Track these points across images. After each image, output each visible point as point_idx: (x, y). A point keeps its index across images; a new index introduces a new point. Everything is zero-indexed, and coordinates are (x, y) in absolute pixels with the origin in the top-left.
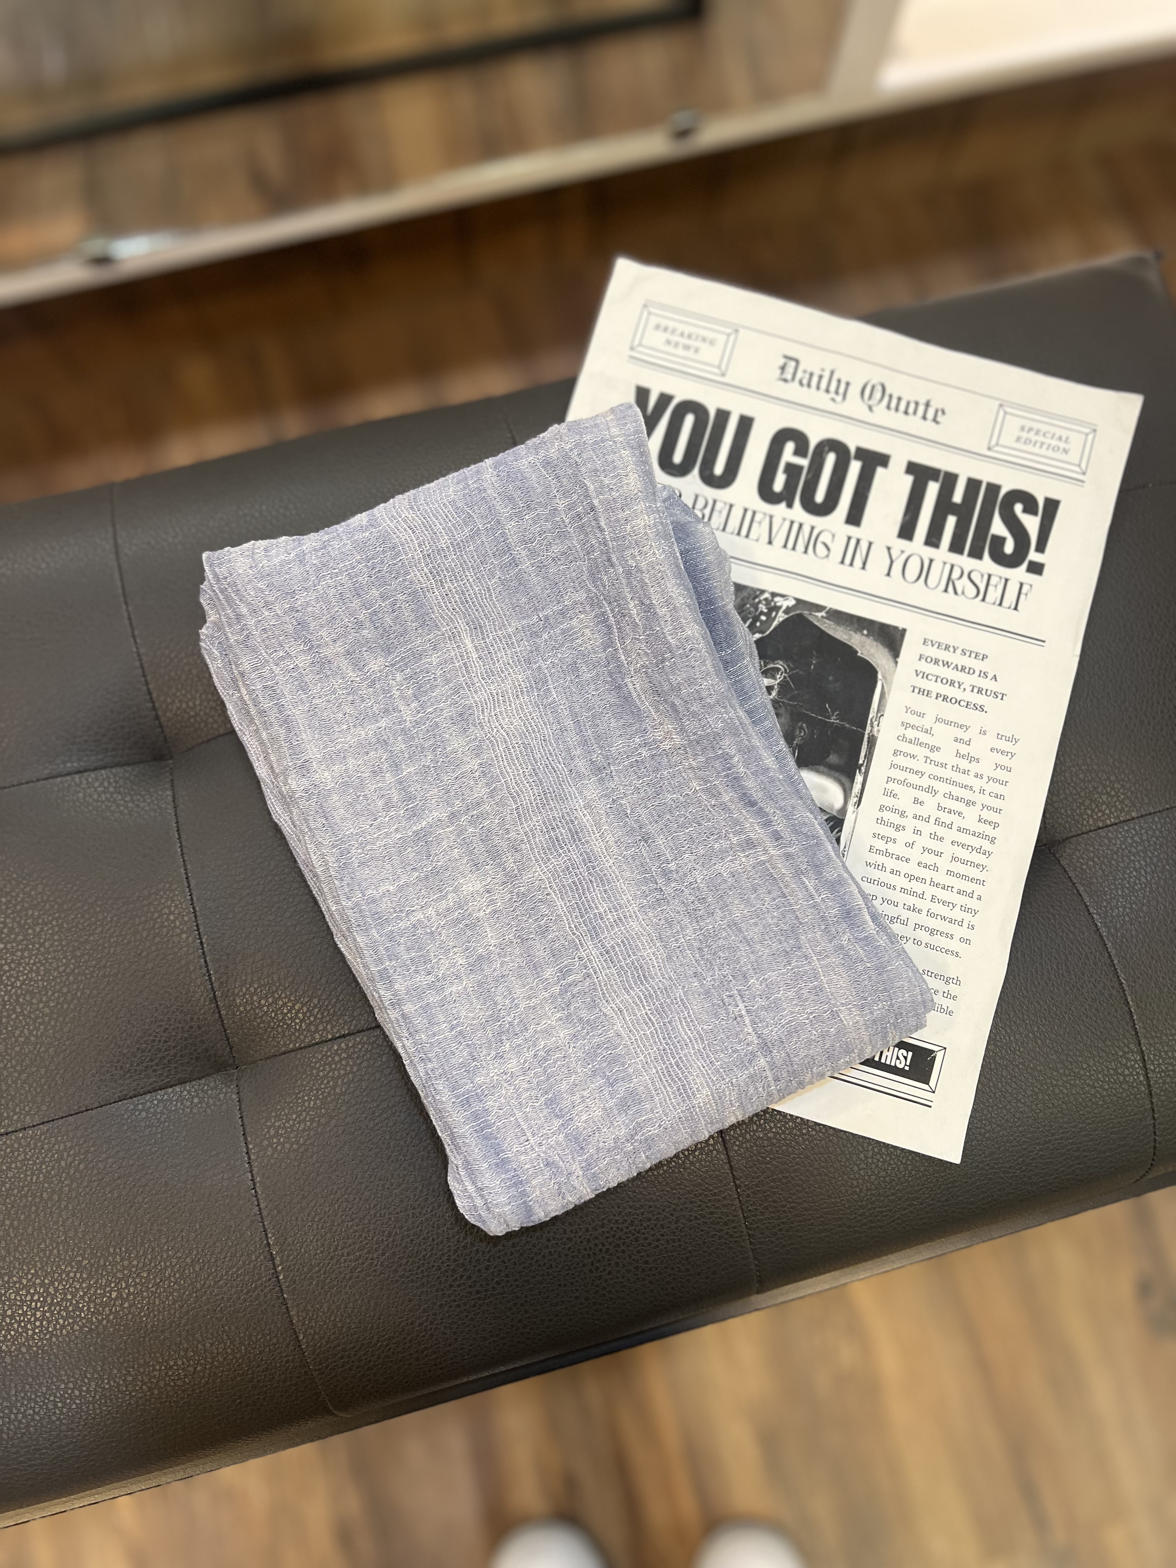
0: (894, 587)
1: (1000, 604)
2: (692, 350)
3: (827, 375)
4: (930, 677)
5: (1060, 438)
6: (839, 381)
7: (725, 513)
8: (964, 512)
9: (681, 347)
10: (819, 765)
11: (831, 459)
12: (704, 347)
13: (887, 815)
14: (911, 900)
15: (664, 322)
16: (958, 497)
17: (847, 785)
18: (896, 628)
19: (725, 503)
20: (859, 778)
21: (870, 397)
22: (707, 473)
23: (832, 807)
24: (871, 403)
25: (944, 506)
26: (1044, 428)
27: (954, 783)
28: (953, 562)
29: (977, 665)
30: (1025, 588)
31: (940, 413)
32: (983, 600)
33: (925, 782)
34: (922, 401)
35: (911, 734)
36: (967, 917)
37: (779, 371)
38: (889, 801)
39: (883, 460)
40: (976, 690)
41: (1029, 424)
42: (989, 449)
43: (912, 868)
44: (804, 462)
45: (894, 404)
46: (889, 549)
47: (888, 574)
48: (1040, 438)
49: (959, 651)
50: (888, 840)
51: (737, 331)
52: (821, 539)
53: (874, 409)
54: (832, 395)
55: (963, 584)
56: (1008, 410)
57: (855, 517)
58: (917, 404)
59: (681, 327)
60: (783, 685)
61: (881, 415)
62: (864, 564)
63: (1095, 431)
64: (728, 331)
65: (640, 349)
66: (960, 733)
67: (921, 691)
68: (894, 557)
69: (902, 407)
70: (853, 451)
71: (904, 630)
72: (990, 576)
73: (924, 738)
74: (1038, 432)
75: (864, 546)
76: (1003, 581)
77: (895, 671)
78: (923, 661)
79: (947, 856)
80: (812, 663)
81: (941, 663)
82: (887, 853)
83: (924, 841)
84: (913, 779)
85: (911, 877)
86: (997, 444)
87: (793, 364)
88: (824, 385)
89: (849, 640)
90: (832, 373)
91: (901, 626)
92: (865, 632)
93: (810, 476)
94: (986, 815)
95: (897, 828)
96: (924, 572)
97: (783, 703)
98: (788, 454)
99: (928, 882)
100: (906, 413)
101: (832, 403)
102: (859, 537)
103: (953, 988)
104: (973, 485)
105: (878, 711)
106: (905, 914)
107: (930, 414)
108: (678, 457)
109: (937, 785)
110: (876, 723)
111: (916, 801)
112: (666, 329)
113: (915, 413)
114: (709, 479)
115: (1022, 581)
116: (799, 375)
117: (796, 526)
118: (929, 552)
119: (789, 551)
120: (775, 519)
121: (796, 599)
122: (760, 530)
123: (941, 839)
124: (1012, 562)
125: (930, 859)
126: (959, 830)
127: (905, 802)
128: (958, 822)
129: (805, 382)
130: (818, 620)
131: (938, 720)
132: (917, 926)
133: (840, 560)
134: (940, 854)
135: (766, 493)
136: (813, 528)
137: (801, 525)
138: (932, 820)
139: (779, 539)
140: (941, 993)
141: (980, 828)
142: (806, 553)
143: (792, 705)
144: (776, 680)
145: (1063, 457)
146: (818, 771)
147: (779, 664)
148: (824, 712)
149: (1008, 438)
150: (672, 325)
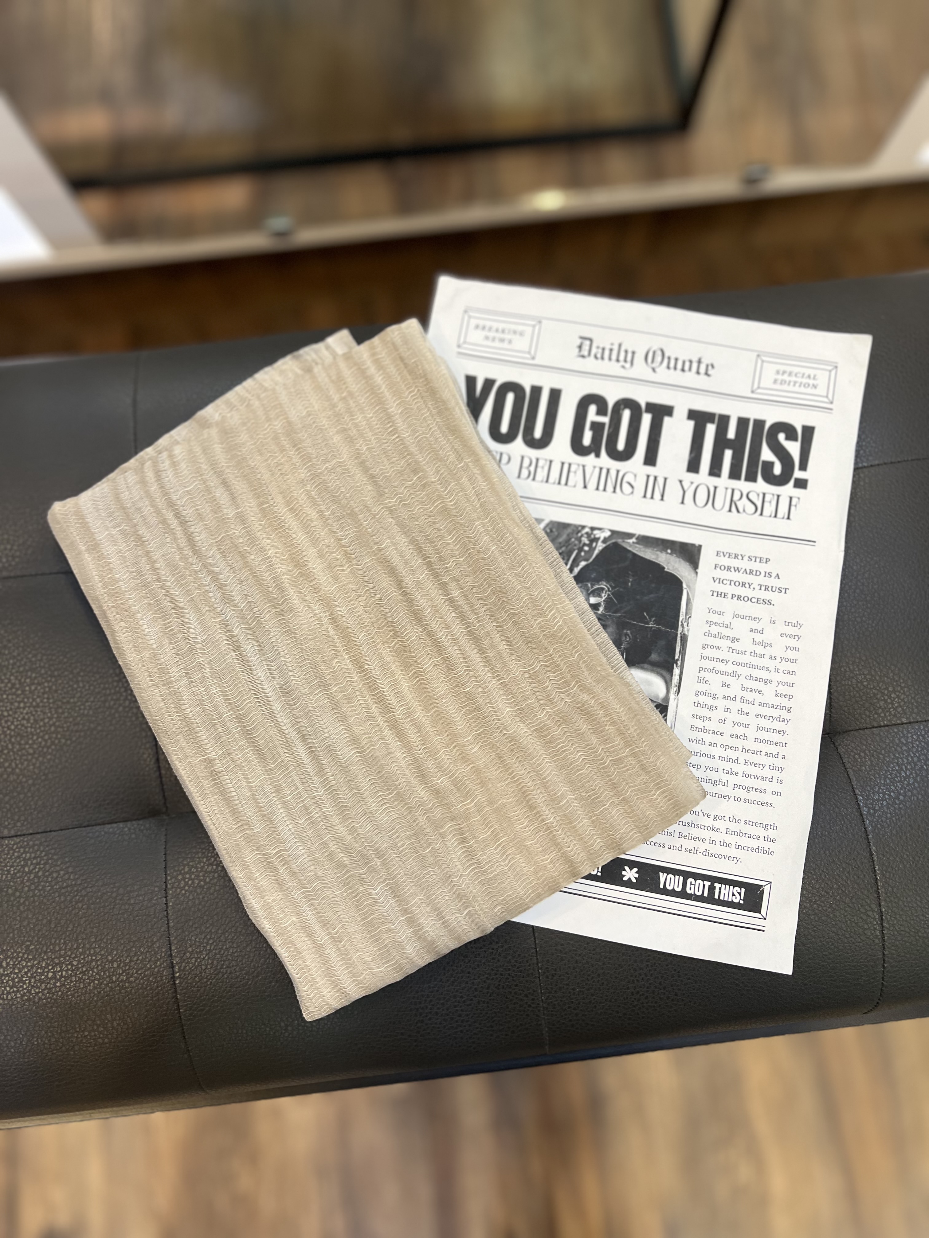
0: (689, 512)
1: (776, 516)
2: (506, 342)
3: (616, 348)
4: (725, 582)
5: (809, 377)
6: (626, 352)
7: (546, 468)
8: (737, 446)
9: (497, 340)
10: (643, 662)
11: (626, 415)
12: (516, 338)
13: (702, 699)
14: (728, 766)
15: (481, 323)
16: (731, 434)
17: (668, 676)
18: (693, 545)
19: (546, 460)
20: (676, 671)
21: (653, 361)
22: (529, 438)
23: (657, 697)
24: (654, 365)
25: (721, 443)
26: (795, 370)
27: (753, 666)
28: (734, 487)
29: (763, 568)
30: (794, 501)
31: (710, 368)
32: (761, 514)
33: (730, 668)
34: (695, 360)
35: (714, 630)
36: (776, 774)
37: (577, 350)
38: (702, 687)
39: (668, 411)
40: (763, 588)
41: (782, 368)
42: (753, 392)
43: (726, 740)
44: (605, 420)
45: (673, 364)
46: (681, 482)
47: (683, 503)
48: (793, 379)
49: (746, 558)
50: (704, 719)
51: (540, 322)
52: (625, 479)
53: (657, 370)
54: (622, 363)
55: (743, 503)
56: (764, 358)
57: (651, 459)
58: (691, 362)
59: (495, 325)
60: (608, 602)
61: (663, 374)
62: (662, 496)
63: (836, 367)
64: (533, 323)
65: (465, 346)
66: (754, 625)
67: (719, 594)
68: (686, 488)
69: (679, 366)
70: (643, 406)
71: (700, 546)
72: (764, 494)
73: (726, 632)
74: (790, 374)
75: (660, 481)
76: (776, 497)
77: (696, 580)
78: (718, 569)
79: (753, 727)
80: (629, 581)
81: (732, 569)
82: (705, 730)
83: (734, 716)
84: (721, 667)
85: (726, 747)
86: (759, 388)
87: (588, 342)
88: (614, 357)
89: (657, 559)
90: (620, 345)
91: (697, 542)
92: (669, 551)
93: (611, 430)
94: (782, 689)
95: (712, 708)
96: (711, 498)
97: (610, 616)
98: (592, 414)
99: (740, 749)
100: (683, 370)
101: (622, 370)
102: (656, 474)
103: (771, 833)
104: (743, 423)
105: (686, 614)
106: (725, 778)
107: (702, 369)
108: (504, 428)
109: (740, 670)
110: (685, 624)
111: (724, 684)
112: (484, 328)
113: (690, 369)
114: (531, 443)
115: (791, 495)
116: (594, 350)
117: (604, 472)
118: (714, 481)
119: (600, 493)
120: (587, 469)
121: (611, 531)
122: (576, 478)
123: (747, 714)
124: (781, 481)
125: (740, 731)
126: (760, 705)
127: (715, 686)
128: (759, 698)
129: (599, 356)
130: (631, 546)
131: (735, 616)
132: (736, 786)
133: (642, 494)
134: (747, 726)
135: (578, 447)
136: (618, 472)
137: (608, 471)
138: (738, 699)
139: (592, 484)
140: (762, 838)
141: (778, 701)
142: (614, 491)
143: (616, 617)
144: (602, 598)
145: (813, 391)
146: (643, 668)
147: (603, 585)
148: (643, 619)
149: (767, 382)
150: (488, 324)
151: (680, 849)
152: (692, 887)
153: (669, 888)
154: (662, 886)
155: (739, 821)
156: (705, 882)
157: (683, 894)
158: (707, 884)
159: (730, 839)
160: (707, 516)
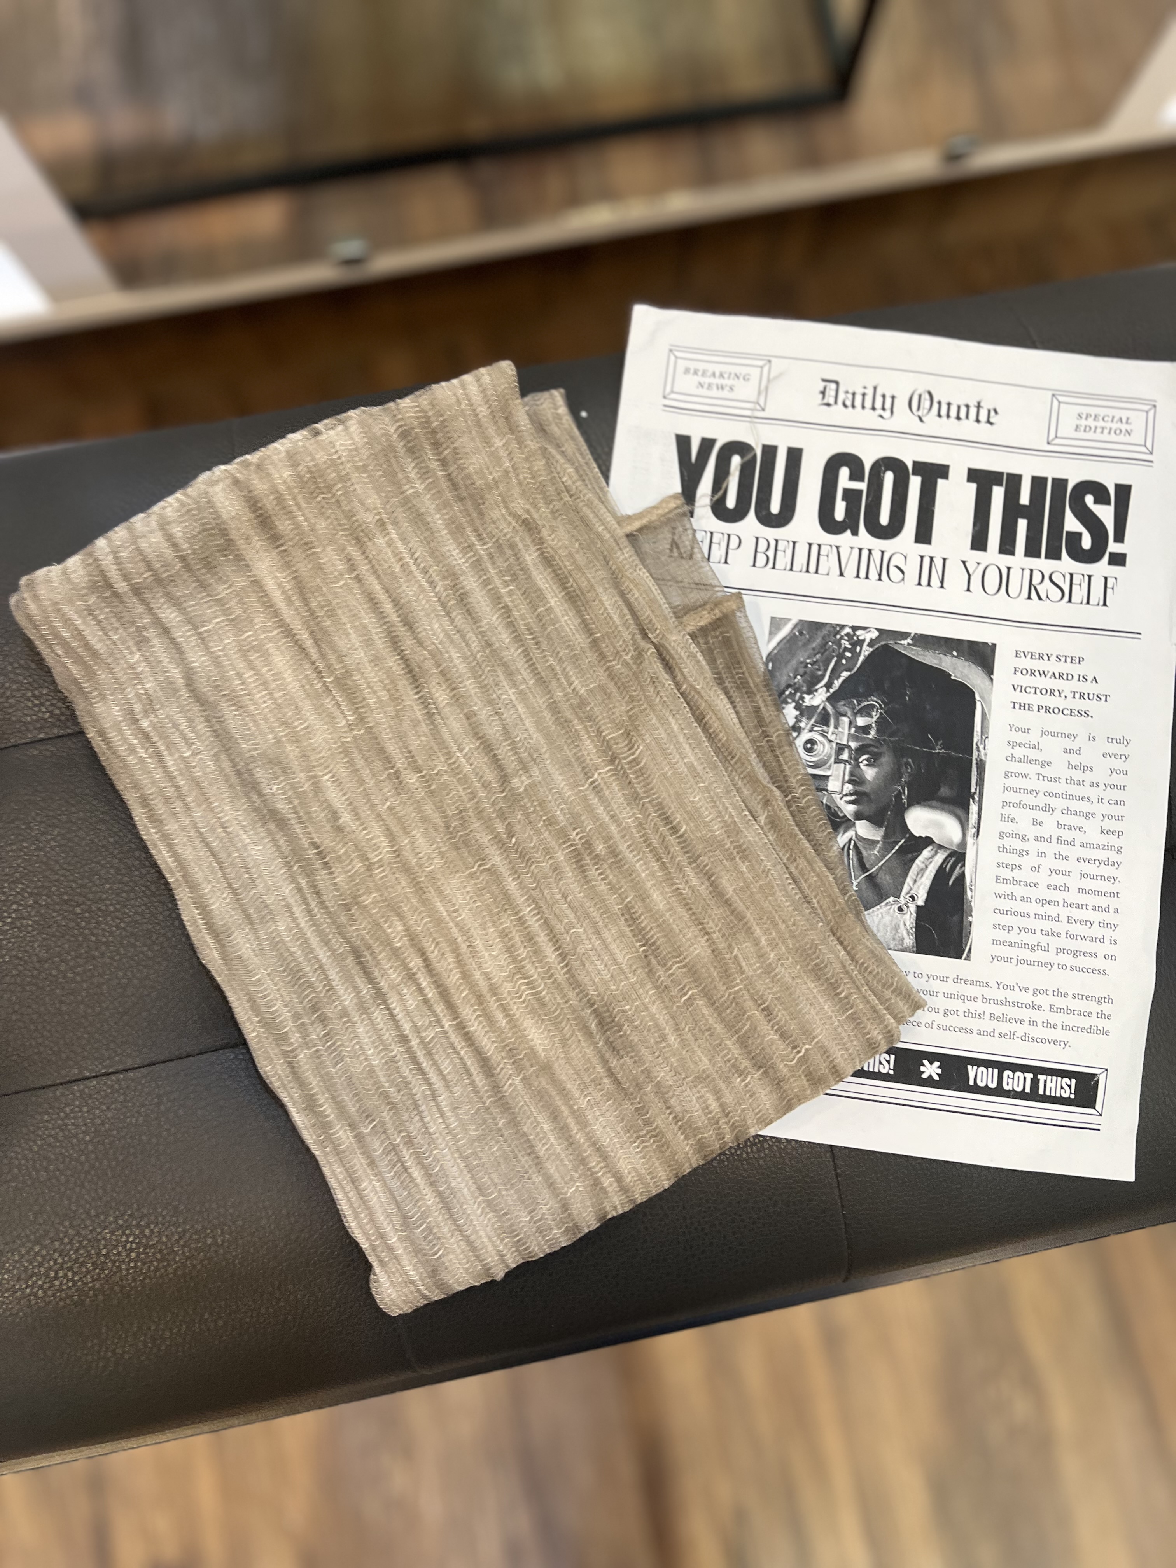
0: (977, 602)
1: (1088, 603)
3: (870, 392)
4: (1028, 690)
6: (884, 396)
7: (789, 551)
8: (1033, 513)
11: (889, 478)
12: (738, 384)
13: (1008, 842)
14: (1047, 925)
15: (692, 365)
16: (1025, 499)
18: (985, 644)
19: (787, 541)
20: (974, 808)
21: (919, 407)
22: (764, 513)
24: (920, 413)
25: (1012, 511)
27: (1071, 797)
28: (1032, 567)
29: (1075, 670)
30: (1111, 582)
31: (992, 413)
32: (1070, 601)
33: (1041, 800)
34: (973, 403)
35: (1019, 752)
36: (1108, 932)
37: (821, 396)
38: (1008, 827)
39: (942, 471)
40: (1077, 696)
41: (1085, 410)
43: (1042, 893)
44: (862, 486)
45: (944, 410)
46: (964, 562)
47: (968, 590)
48: (1101, 424)
49: (1053, 658)
50: (1014, 867)
51: (770, 361)
52: (893, 563)
53: (924, 418)
54: (879, 412)
55: (1046, 588)
56: (1061, 399)
57: (924, 535)
58: (968, 406)
59: (711, 368)
61: (933, 424)
62: (942, 582)
64: (761, 363)
65: (673, 396)
66: (1068, 744)
67: (1022, 706)
68: (971, 570)
69: (953, 413)
70: (910, 466)
71: (994, 645)
72: (1071, 575)
73: (1033, 754)
75: (938, 563)
76: (1087, 578)
77: (991, 689)
78: (1019, 674)
79: (1075, 875)
80: (906, 695)
81: (1037, 674)
82: (1014, 882)
83: (1050, 862)
84: (1029, 799)
85: (1043, 902)
87: (833, 386)
88: (868, 404)
89: (940, 664)
90: (875, 388)
91: (990, 642)
92: (955, 653)
93: (870, 499)
94: (1109, 825)
95: (1021, 853)
96: (1004, 581)
98: (844, 480)
99: (1061, 903)
100: (958, 418)
101: (880, 420)
102: (932, 554)
103: (1106, 1008)
104: (1038, 483)
105: (982, 732)
106: (1044, 940)
107: (983, 416)
108: (731, 502)
109: (1054, 802)
110: (981, 747)
111: (1035, 822)
113: (967, 417)
114: (767, 519)
115: (1106, 575)
116: (842, 397)
117: (865, 553)
118: (1005, 560)
119: (862, 581)
120: (841, 550)
121: (878, 630)
122: (829, 563)
123: (1066, 858)
124: (1092, 556)
125: (1059, 880)
126: (1082, 845)
127: (1024, 825)
128: (1079, 837)
129: (849, 403)
130: (905, 648)
131: (1043, 733)
132: (1059, 951)
133: (917, 582)
134: (1067, 874)
135: (828, 523)
136: (883, 552)
137: (870, 551)
138: (1054, 840)
139: (850, 570)
140: (1095, 1015)
141: (1103, 840)
142: (880, 579)
143: (892, 742)
144: (872, 717)
145: (1127, 439)
146: (931, 807)
147: (873, 701)
148: (927, 743)
149: (1067, 428)
150: (701, 366)
151: (992, 1034)
152: (1010, 1081)
153: (981, 1084)
154: (971, 1083)
155: (1065, 995)
156: (1026, 1075)
157: (999, 1091)
158: (1029, 1076)
159: (1056, 1018)
160: (999, 605)
